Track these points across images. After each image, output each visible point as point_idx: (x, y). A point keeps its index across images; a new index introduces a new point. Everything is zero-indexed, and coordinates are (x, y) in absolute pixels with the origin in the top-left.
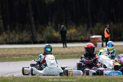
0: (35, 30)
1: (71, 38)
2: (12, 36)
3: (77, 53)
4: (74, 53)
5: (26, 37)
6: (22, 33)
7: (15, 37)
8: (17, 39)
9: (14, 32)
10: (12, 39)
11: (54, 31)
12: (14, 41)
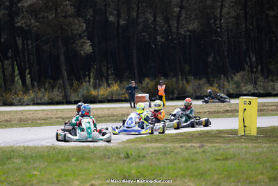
0: (69, 87)
1: (112, 97)
2: (40, 95)
3: (117, 116)
4: (114, 116)
5: (58, 95)
6: (53, 91)
7: (44, 96)
8: (46, 98)
9: (43, 90)
10: (41, 99)
11: (91, 89)
12: (43, 101)
